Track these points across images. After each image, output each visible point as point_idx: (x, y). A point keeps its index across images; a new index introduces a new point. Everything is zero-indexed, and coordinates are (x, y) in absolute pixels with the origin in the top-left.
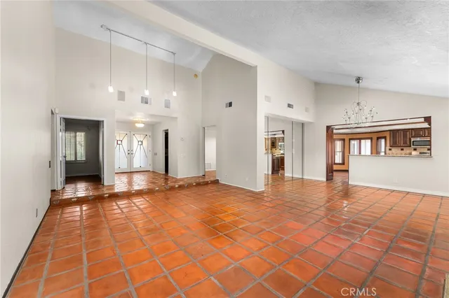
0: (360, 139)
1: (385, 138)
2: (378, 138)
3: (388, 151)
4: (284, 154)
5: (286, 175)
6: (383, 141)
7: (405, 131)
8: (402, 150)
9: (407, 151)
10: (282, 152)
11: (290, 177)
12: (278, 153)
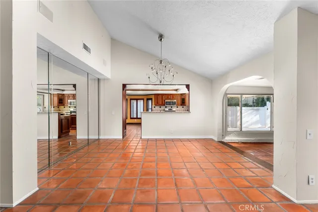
0: (137, 100)
1: (151, 99)
2: (148, 99)
3: (153, 108)
4: (75, 112)
5: (78, 137)
6: (150, 102)
7: (162, 95)
8: (160, 107)
9: (163, 108)
10: (72, 109)
11: (84, 140)
12: (67, 111)
